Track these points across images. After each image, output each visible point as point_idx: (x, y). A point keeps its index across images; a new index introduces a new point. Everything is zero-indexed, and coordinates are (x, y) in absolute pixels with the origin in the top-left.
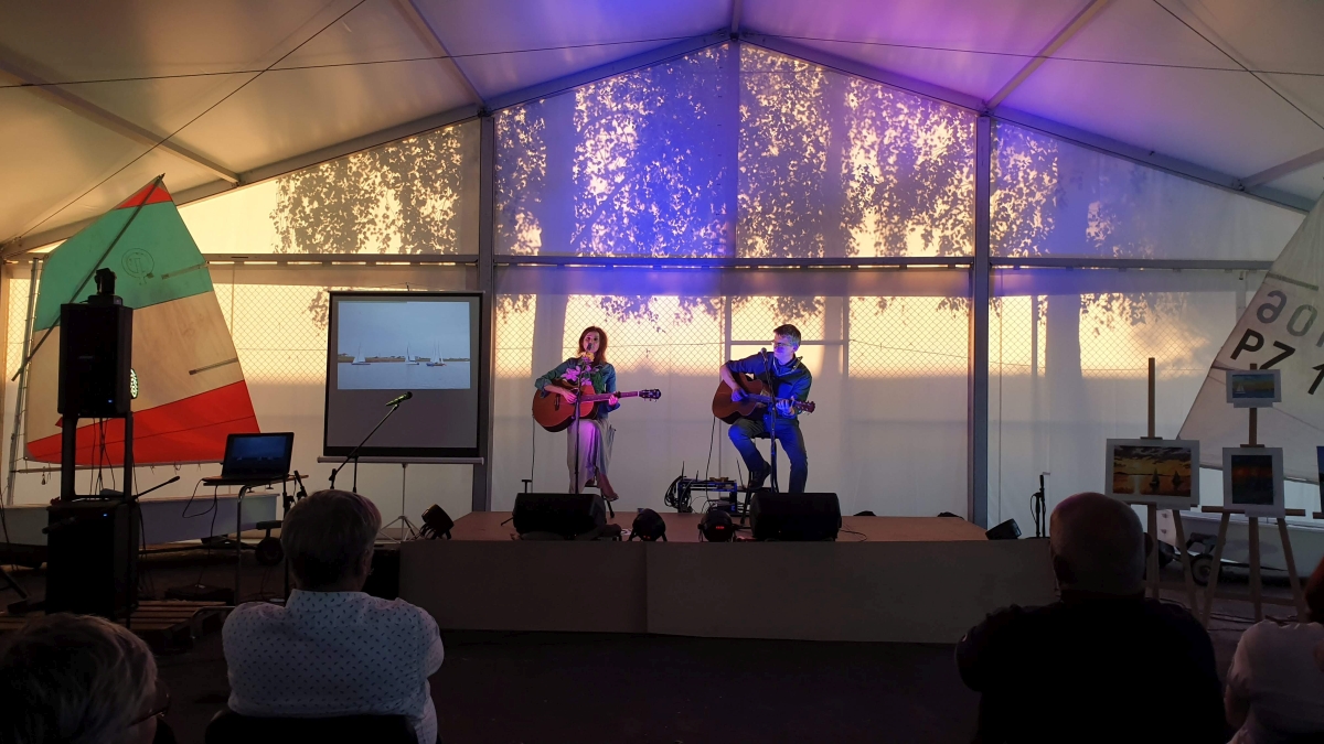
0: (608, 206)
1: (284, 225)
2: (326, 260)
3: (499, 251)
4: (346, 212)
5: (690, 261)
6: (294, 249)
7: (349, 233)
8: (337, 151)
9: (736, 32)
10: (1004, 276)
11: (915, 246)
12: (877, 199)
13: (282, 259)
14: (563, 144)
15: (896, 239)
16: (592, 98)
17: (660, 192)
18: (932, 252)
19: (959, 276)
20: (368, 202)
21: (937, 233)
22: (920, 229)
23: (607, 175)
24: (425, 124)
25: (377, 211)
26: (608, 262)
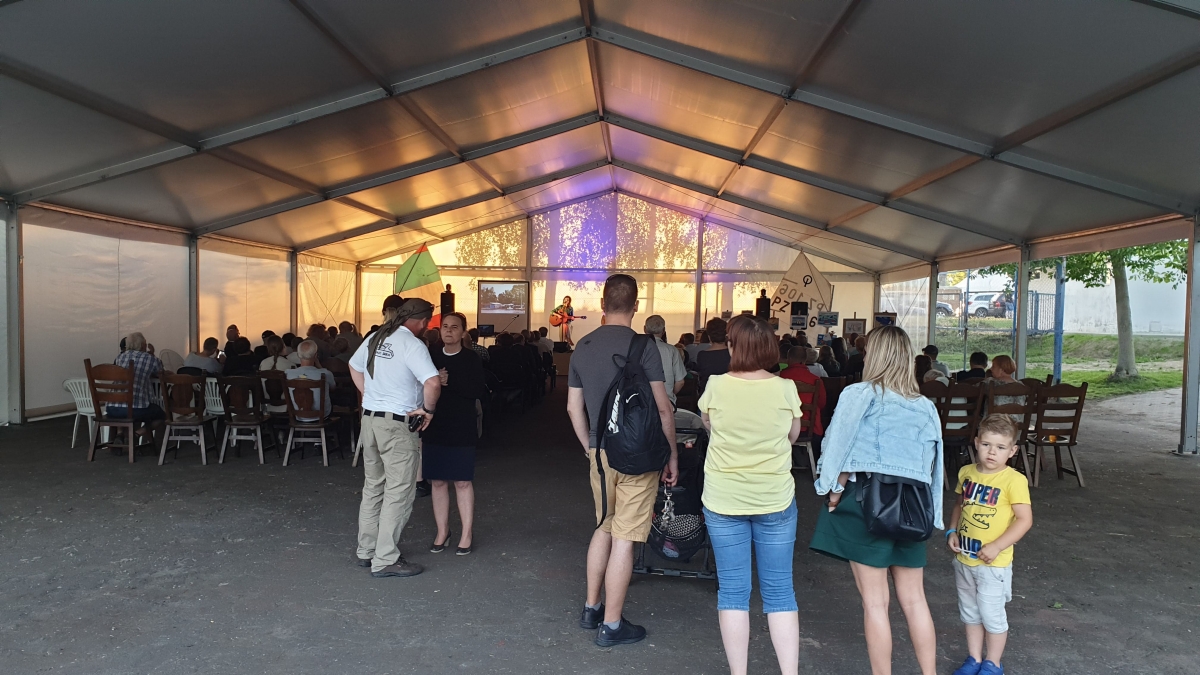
0: (571, 250)
1: (458, 255)
2: (474, 268)
3: (533, 265)
4: (481, 250)
5: (599, 269)
6: (462, 264)
7: (482, 257)
8: (478, 229)
9: (617, 190)
10: (708, 276)
11: (677, 265)
12: (664, 248)
13: (458, 267)
14: (556, 228)
15: (671, 263)
16: (566, 212)
17: (589, 246)
18: (683, 267)
19: (693, 276)
20: (488, 247)
21: (685, 261)
22: (680, 259)
23: (571, 239)
24: (508, 221)
25: (491, 251)
26: (571, 270)
